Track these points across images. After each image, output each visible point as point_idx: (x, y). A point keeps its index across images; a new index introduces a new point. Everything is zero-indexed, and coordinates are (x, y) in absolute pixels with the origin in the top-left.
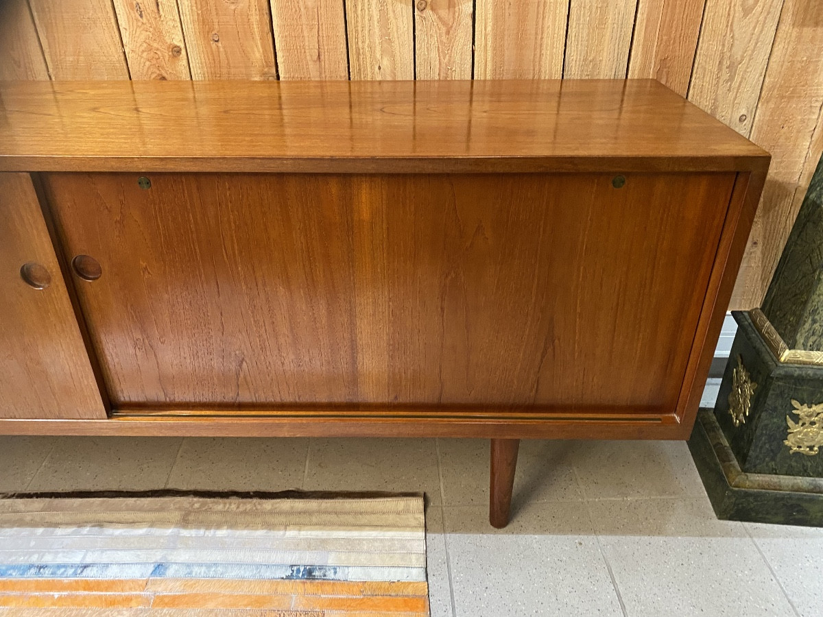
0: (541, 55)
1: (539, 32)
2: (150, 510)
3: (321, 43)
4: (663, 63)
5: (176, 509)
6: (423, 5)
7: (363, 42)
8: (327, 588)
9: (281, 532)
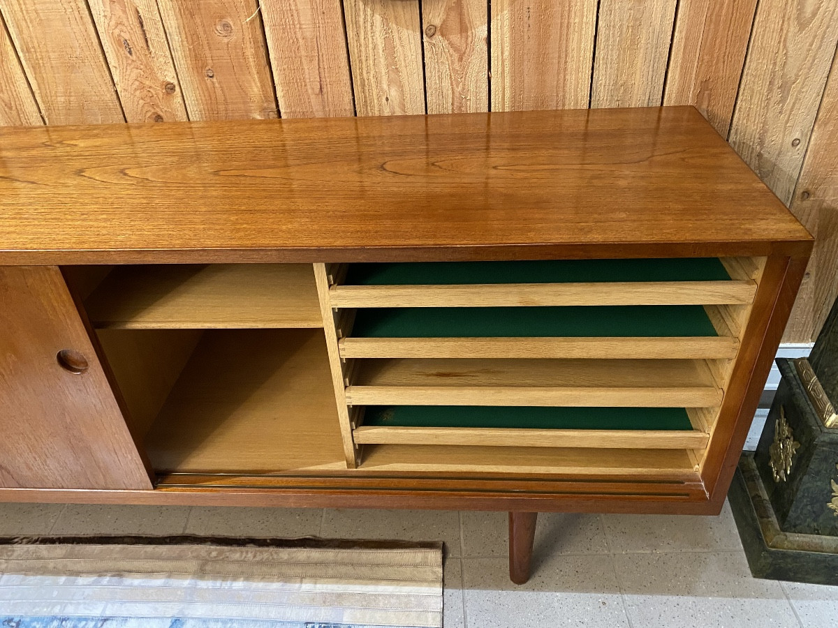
0: (565, 80)
1: (563, 55)
2: (169, 559)
3: (323, 76)
4: (704, 85)
5: (193, 557)
6: (432, 31)
7: (367, 72)
9: (297, 585)
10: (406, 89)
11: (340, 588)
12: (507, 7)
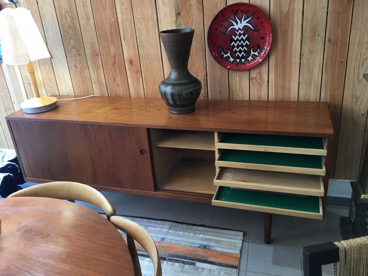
0: (290, 93)
1: (290, 86)
2: (160, 224)
3: (221, 89)
4: (332, 96)
5: (168, 225)
6: (252, 79)
7: (234, 88)
8: (210, 251)
9: (198, 235)
10: (244, 93)
11: (211, 237)
12: (273, 73)
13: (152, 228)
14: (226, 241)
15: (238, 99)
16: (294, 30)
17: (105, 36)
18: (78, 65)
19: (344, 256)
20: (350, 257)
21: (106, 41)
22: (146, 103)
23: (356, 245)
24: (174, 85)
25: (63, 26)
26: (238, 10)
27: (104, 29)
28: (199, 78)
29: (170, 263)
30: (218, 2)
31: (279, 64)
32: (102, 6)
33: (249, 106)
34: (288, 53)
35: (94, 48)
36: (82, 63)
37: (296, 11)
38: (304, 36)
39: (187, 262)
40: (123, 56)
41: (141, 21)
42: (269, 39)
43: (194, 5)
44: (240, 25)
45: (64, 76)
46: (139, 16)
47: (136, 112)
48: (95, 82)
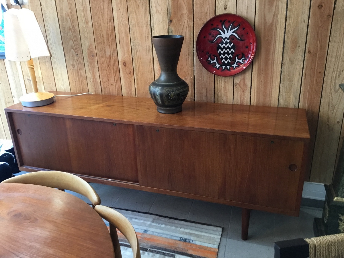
0: (271, 99)
1: (271, 93)
2: (144, 217)
3: (207, 92)
4: (310, 104)
5: (151, 218)
6: (236, 84)
7: (219, 92)
8: (190, 245)
9: (179, 229)
10: (228, 97)
11: (191, 231)
12: (256, 80)
13: (136, 220)
14: (205, 236)
15: (222, 102)
16: (276, 41)
17: (102, 39)
18: (75, 64)
19: (314, 252)
20: (319, 253)
21: (102, 43)
22: (136, 102)
23: (325, 242)
24: (163, 86)
25: (64, 28)
26: (225, 21)
27: (101, 32)
28: (187, 82)
29: (151, 254)
30: (207, 12)
31: (261, 71)
32: (100, 11)
33: (233, 109)
34: (270, 62)
35: (91, 49)
36: (79, 63)
37: (279, 24)
38: (285, 47)
39: (167, 253)
40: (117, 57)
41: (136, 27)
42: (253, 48)
43: (186, 14)
44: (227, 34)
45: (62, 74)
46: (134, 22)
47: (127, 110)
48: (90, 81)
